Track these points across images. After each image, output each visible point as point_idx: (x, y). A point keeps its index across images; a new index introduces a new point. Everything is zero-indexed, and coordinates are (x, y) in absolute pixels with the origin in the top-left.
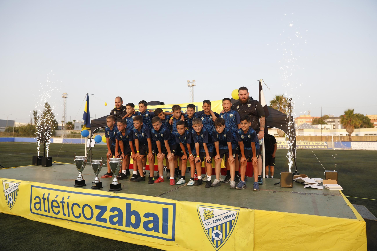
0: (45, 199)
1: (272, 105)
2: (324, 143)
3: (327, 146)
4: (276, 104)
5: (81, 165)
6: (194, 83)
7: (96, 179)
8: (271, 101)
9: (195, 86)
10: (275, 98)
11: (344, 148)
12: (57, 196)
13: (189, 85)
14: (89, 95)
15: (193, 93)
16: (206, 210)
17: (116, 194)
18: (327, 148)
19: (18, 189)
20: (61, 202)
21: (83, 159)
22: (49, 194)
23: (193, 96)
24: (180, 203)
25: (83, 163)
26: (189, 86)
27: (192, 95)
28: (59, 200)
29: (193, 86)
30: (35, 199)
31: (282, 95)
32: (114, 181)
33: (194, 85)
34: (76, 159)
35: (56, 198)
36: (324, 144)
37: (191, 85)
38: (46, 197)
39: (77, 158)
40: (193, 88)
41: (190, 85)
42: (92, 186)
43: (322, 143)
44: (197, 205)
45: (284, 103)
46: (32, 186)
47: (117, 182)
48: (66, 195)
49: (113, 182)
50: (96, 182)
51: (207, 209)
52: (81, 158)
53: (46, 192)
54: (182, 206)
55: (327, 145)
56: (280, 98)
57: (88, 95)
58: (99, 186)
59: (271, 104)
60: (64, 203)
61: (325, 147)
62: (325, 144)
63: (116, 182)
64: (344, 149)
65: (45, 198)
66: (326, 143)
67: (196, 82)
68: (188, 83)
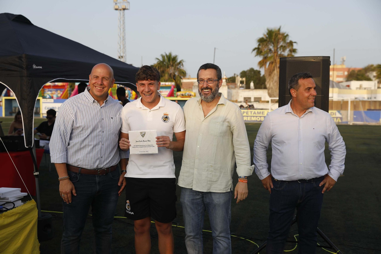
1: (260, 47)
2: (335, 113)
3: (341, 118)
4: (267, 44)
6: (126, 4)
8: (259, 39)
9: (127, 9)
10: (266, 34)
11: (367, 121)
15: (124, 23)
18: (340, 121)
27: (122, 27)
29: (124, 9)
31: (277, 29)
33: (124, 7)
36: (335, 115)
37: (120, 8)
40: (123, 13)
41: (117, 8)
43: (333, 113)
45: (281, 43)
55: (340, 116)
56: (274, 34)
59: (259, 45)
61: (337, 119)
62: (338, 115)
64: (367, 123)
66: (339, 112)
67: (129, 3)
68: (115, 4)
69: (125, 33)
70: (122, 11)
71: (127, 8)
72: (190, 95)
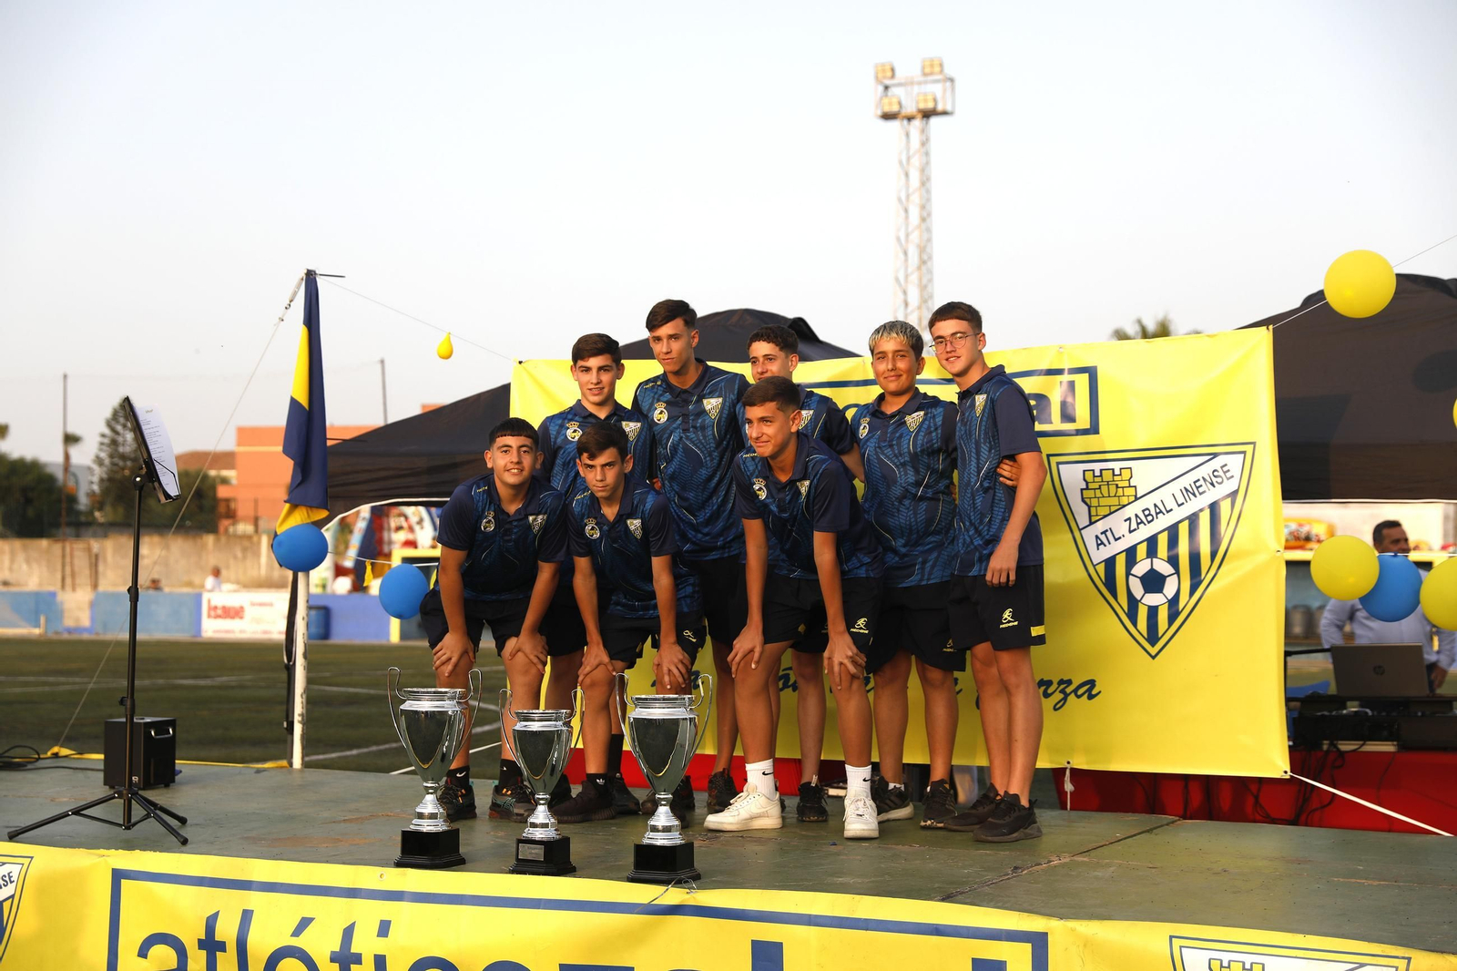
0: (222, 946)
5: (439, 741)
6: (937, 89)
7: (538, 821)
9: (945, 113)
12: (305, 923)
13: (887, 109)
14: (320, 281)
15: (925, 182)
16: (1225, 964)
17: (688, 896)
19: (12, 897)
20: (332, 960)
21: (449, 706)
22: (247, 916)
23: (923, 207)
24: (1073, 930)
25: (451, 726)
26: (887, 116)
27: (916, 198)
28: (321, 943)
29: (927, 114)
30: (143, 953)
32: (654, 829)
33: (930, 105)
34: (409, 705)
35: (297, 932)
37: (910, 108)
38: (227, 931)
39: (416, 697)
40: (923, 131)
41: (895, 108)
42: (518, 860)
44: (1171, 937)
46: (118, 876)
47: (676, 834)
48: (367, 914)
49: (652, 835)
50: (539, 834)
51: (1226, 957)
52: (440, 696)
53: (228, 906)
54: (1085, 946)
57: (311, 278)
58: (555, 860)
60: (358, 959)
63: (667, 829)
65: (218, 937)
67: (952, 80)
68: (881, 88)
69: (929, 230)
70: (917, 123)
71: (940, 108)
72: (1308, 539)
